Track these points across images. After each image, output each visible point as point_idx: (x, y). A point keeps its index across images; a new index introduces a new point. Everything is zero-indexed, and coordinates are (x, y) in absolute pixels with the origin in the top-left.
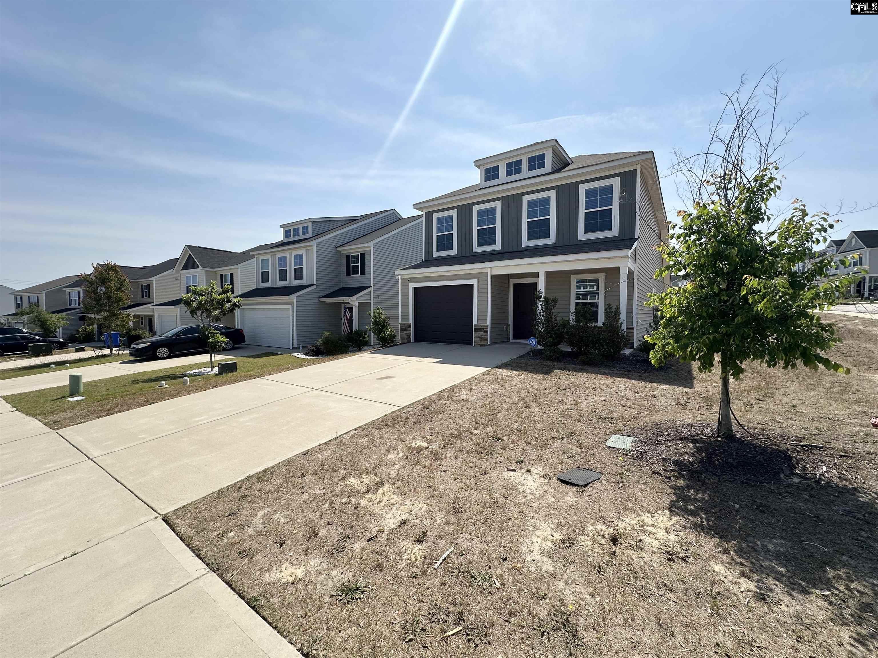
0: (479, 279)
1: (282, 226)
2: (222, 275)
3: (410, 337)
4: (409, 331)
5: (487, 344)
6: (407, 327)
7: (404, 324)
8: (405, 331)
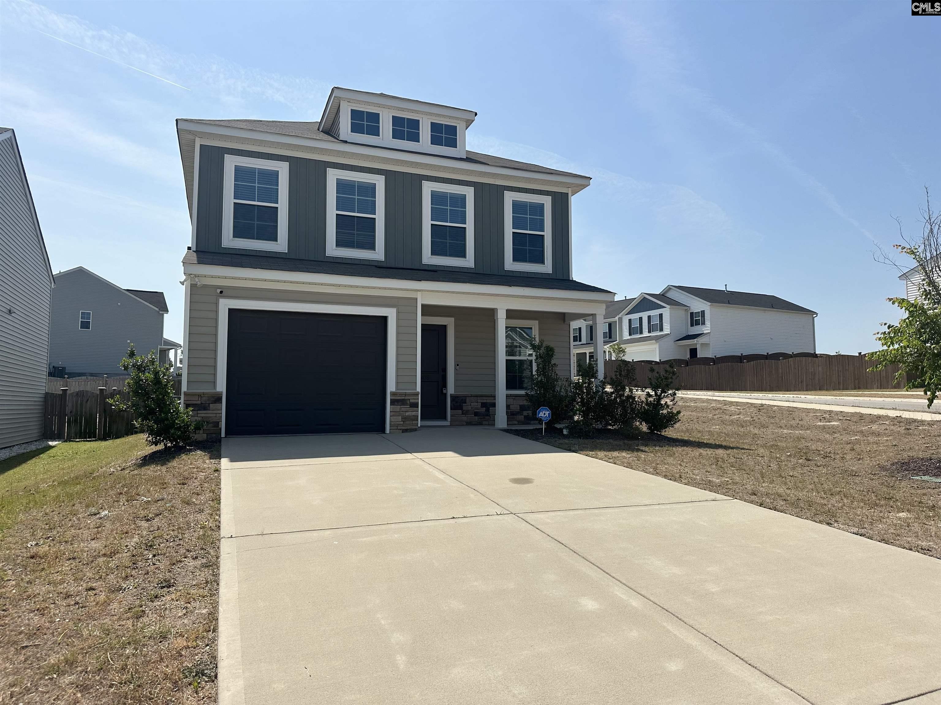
0: (401, 308)
3: (220, 427)
4: (215, 412)
5: (417, 427)
6: (207, 403)
7: (200, 395)
8: (199, 412)
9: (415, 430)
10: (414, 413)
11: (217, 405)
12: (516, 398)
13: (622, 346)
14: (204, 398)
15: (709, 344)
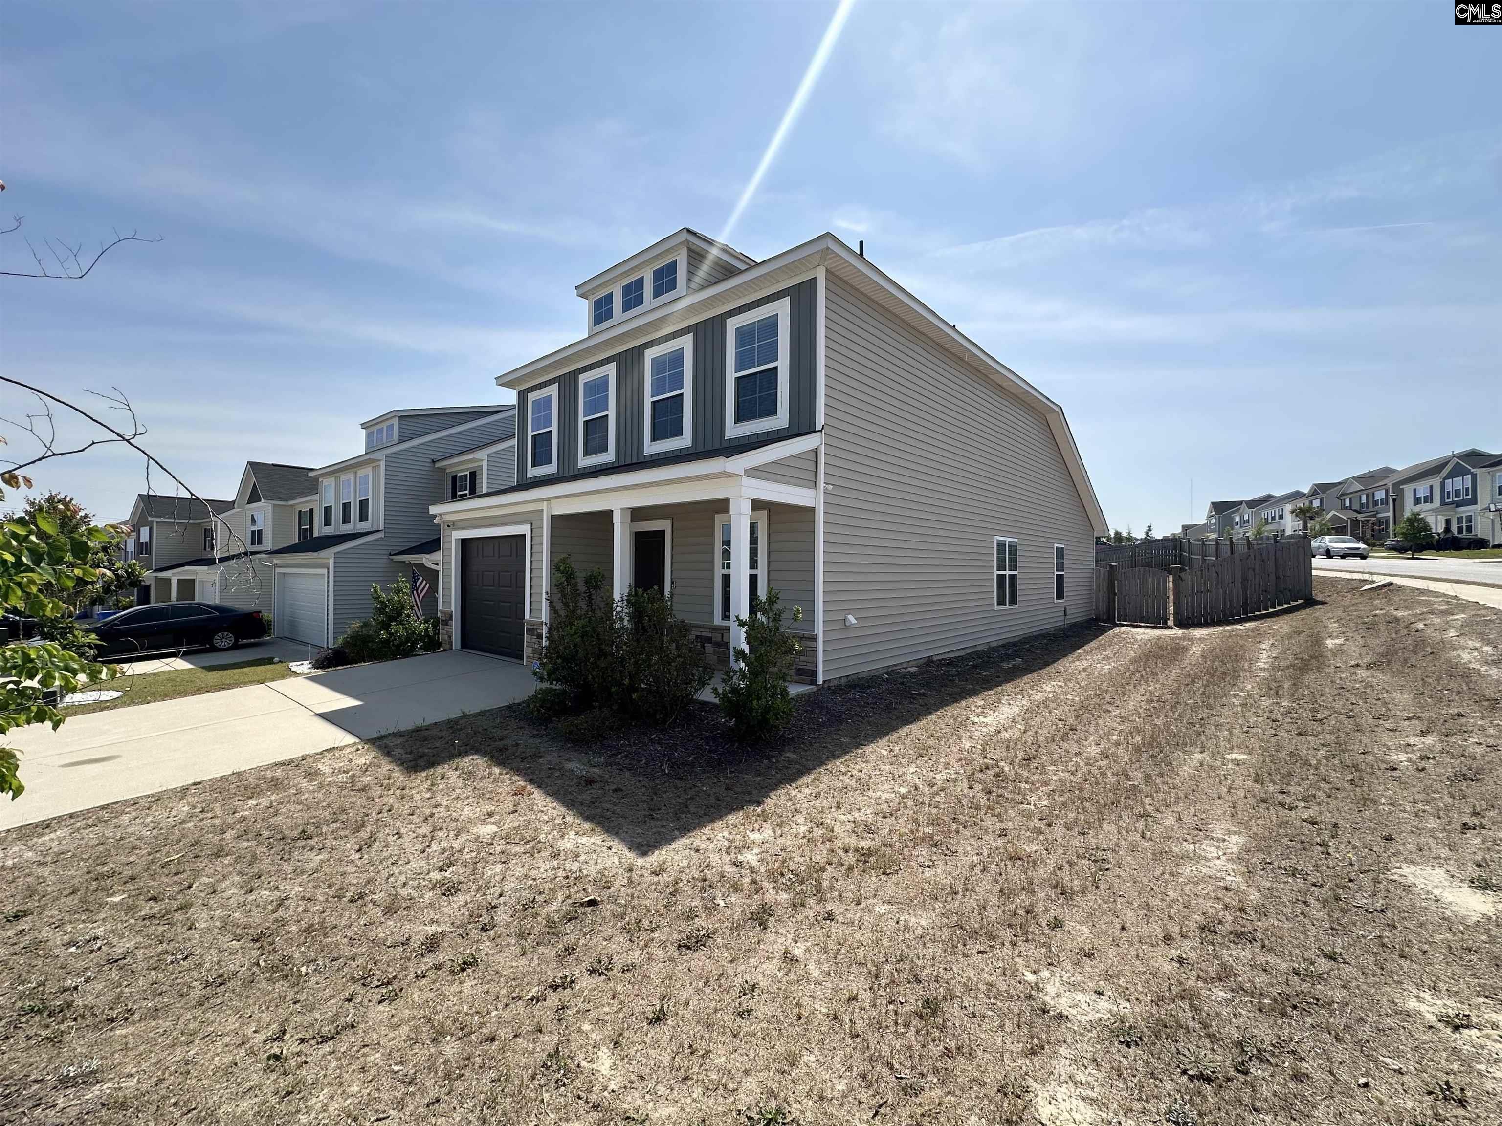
0: (534, 523)
1: (364, 426)
2: (300, 512)
3: (451, 640)
4: (450, 627)
6: (448, 619)
8: (445, 626)
11: (451, 622)
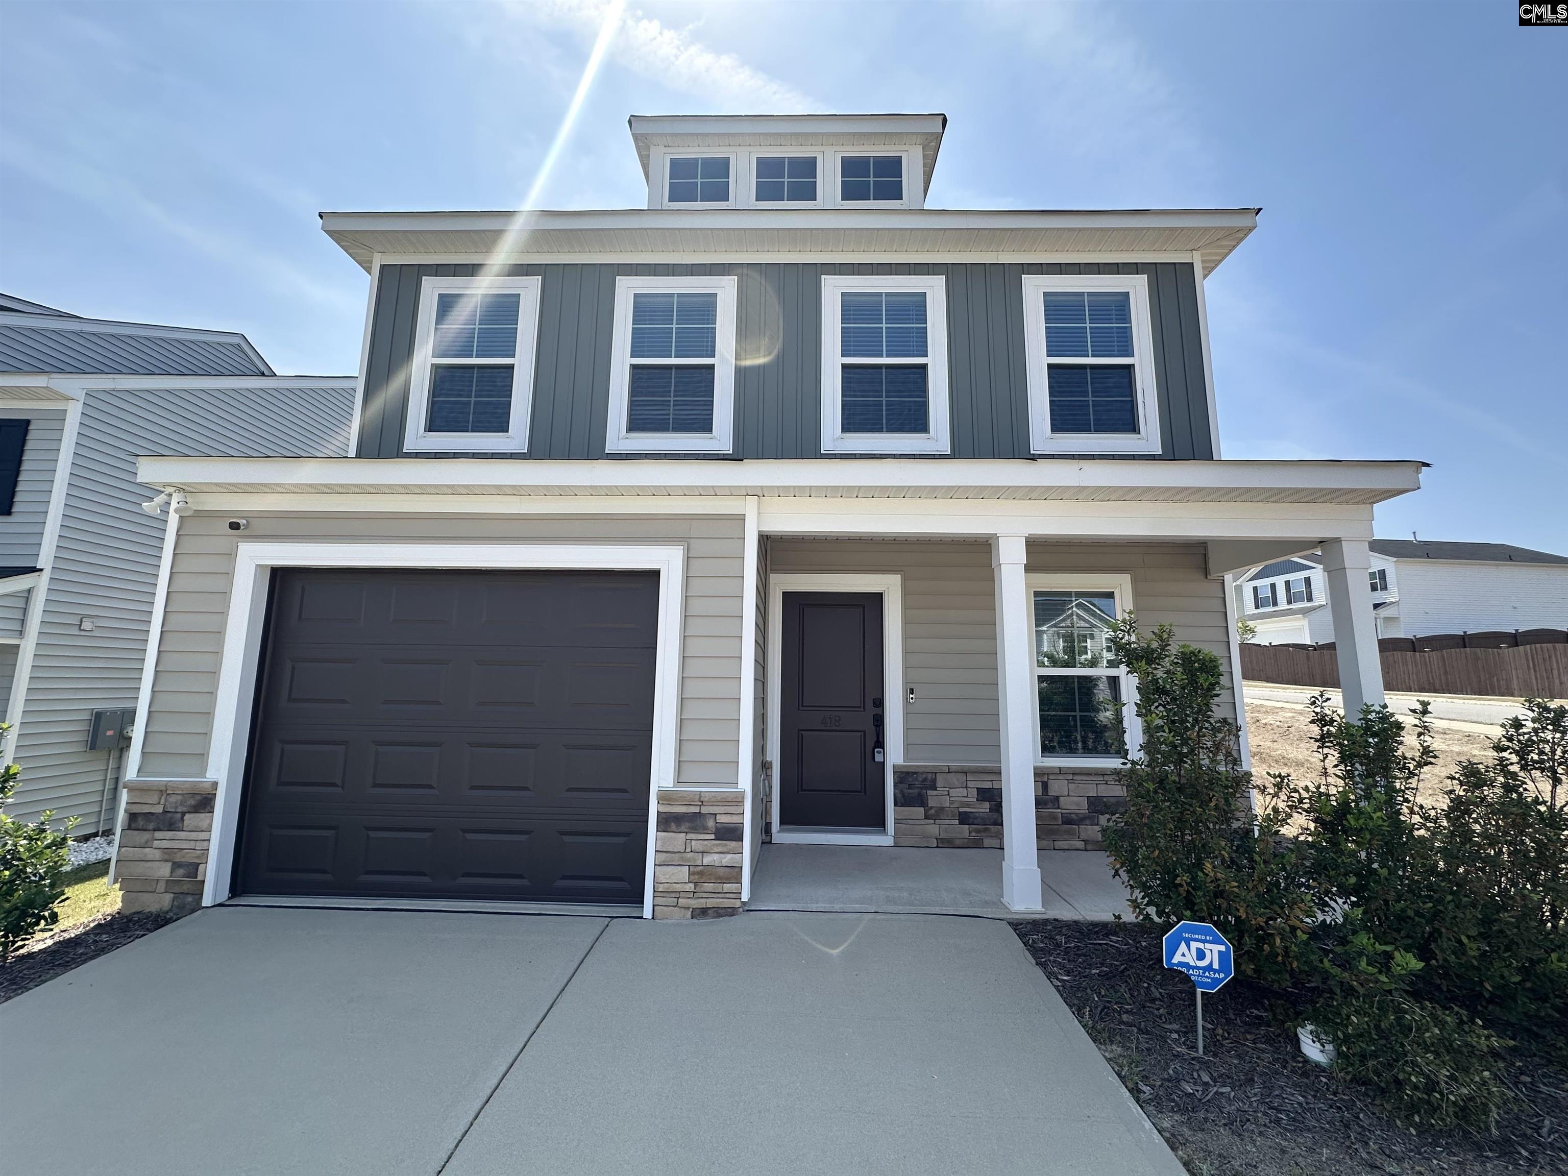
0: (696, 545)
3: (199, 878)
4: (193, 835)
5: (737, 904)
6: (180, 810)
7: (164, 791)
8: (158, 835)
9: (731, 912)
10: (727, 859)
11: (199, 819)
12: (1076, 777)
13: (1248, 623)
14: (173, 799)
15: (1398, 618)
